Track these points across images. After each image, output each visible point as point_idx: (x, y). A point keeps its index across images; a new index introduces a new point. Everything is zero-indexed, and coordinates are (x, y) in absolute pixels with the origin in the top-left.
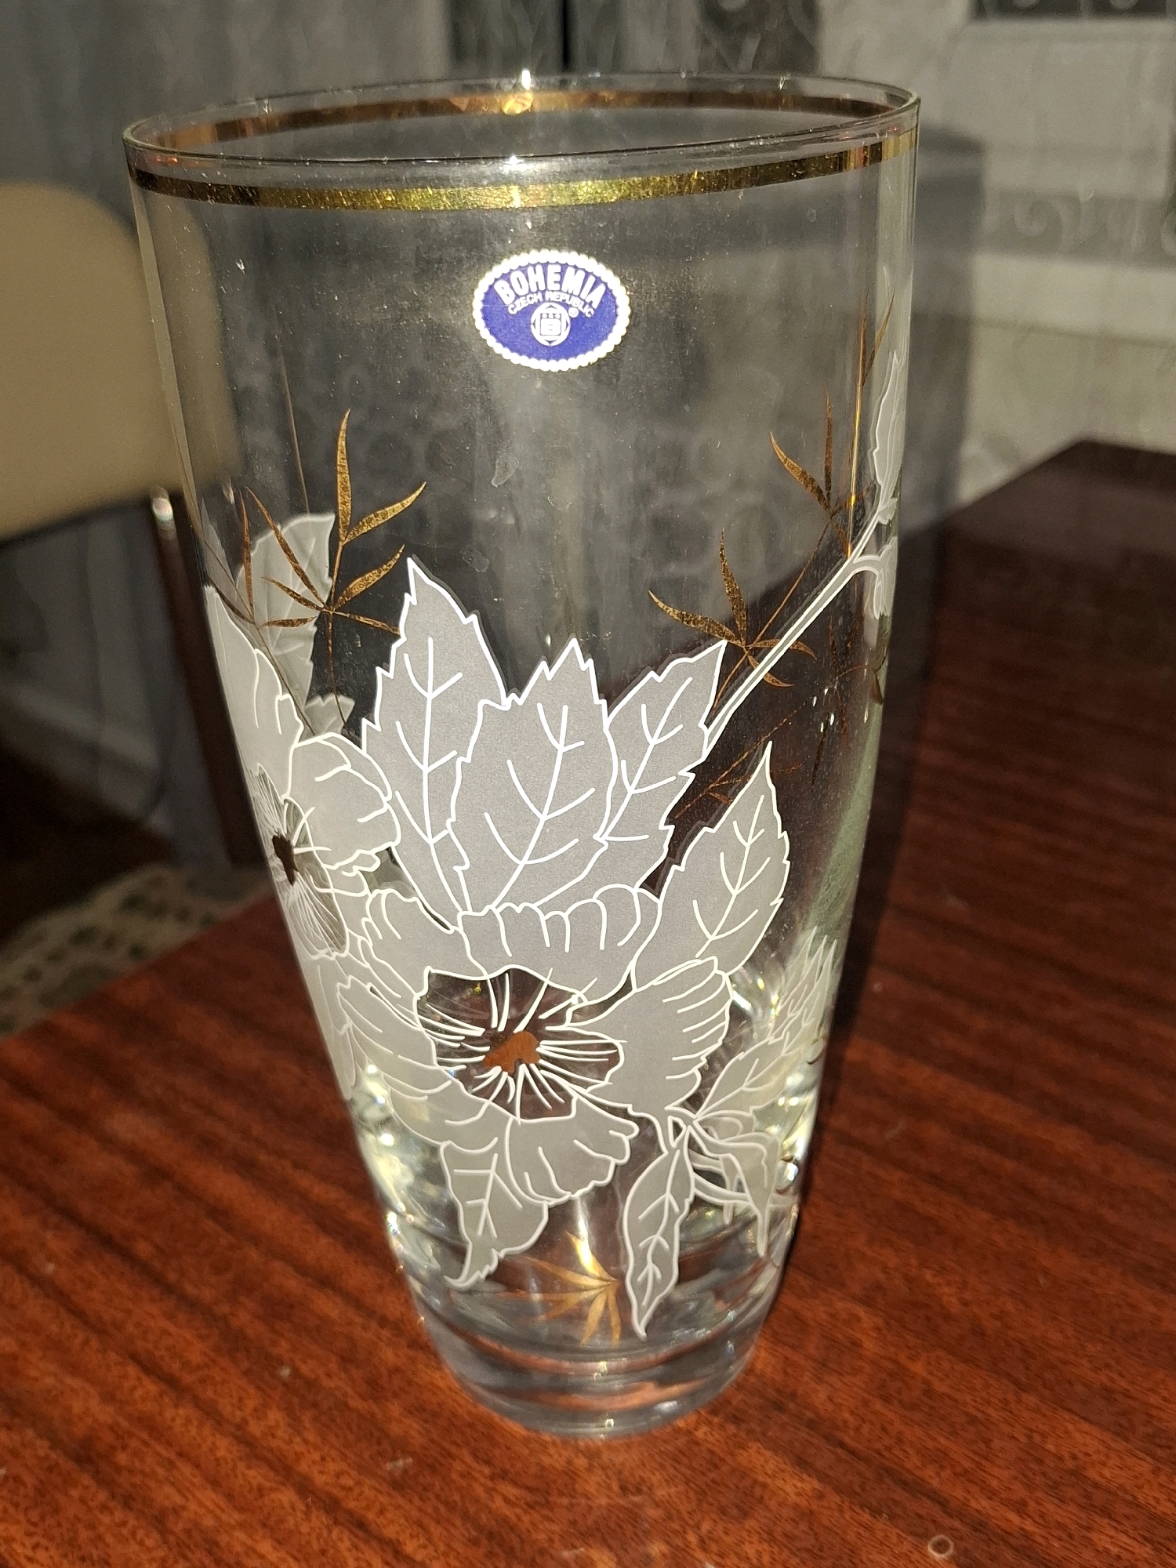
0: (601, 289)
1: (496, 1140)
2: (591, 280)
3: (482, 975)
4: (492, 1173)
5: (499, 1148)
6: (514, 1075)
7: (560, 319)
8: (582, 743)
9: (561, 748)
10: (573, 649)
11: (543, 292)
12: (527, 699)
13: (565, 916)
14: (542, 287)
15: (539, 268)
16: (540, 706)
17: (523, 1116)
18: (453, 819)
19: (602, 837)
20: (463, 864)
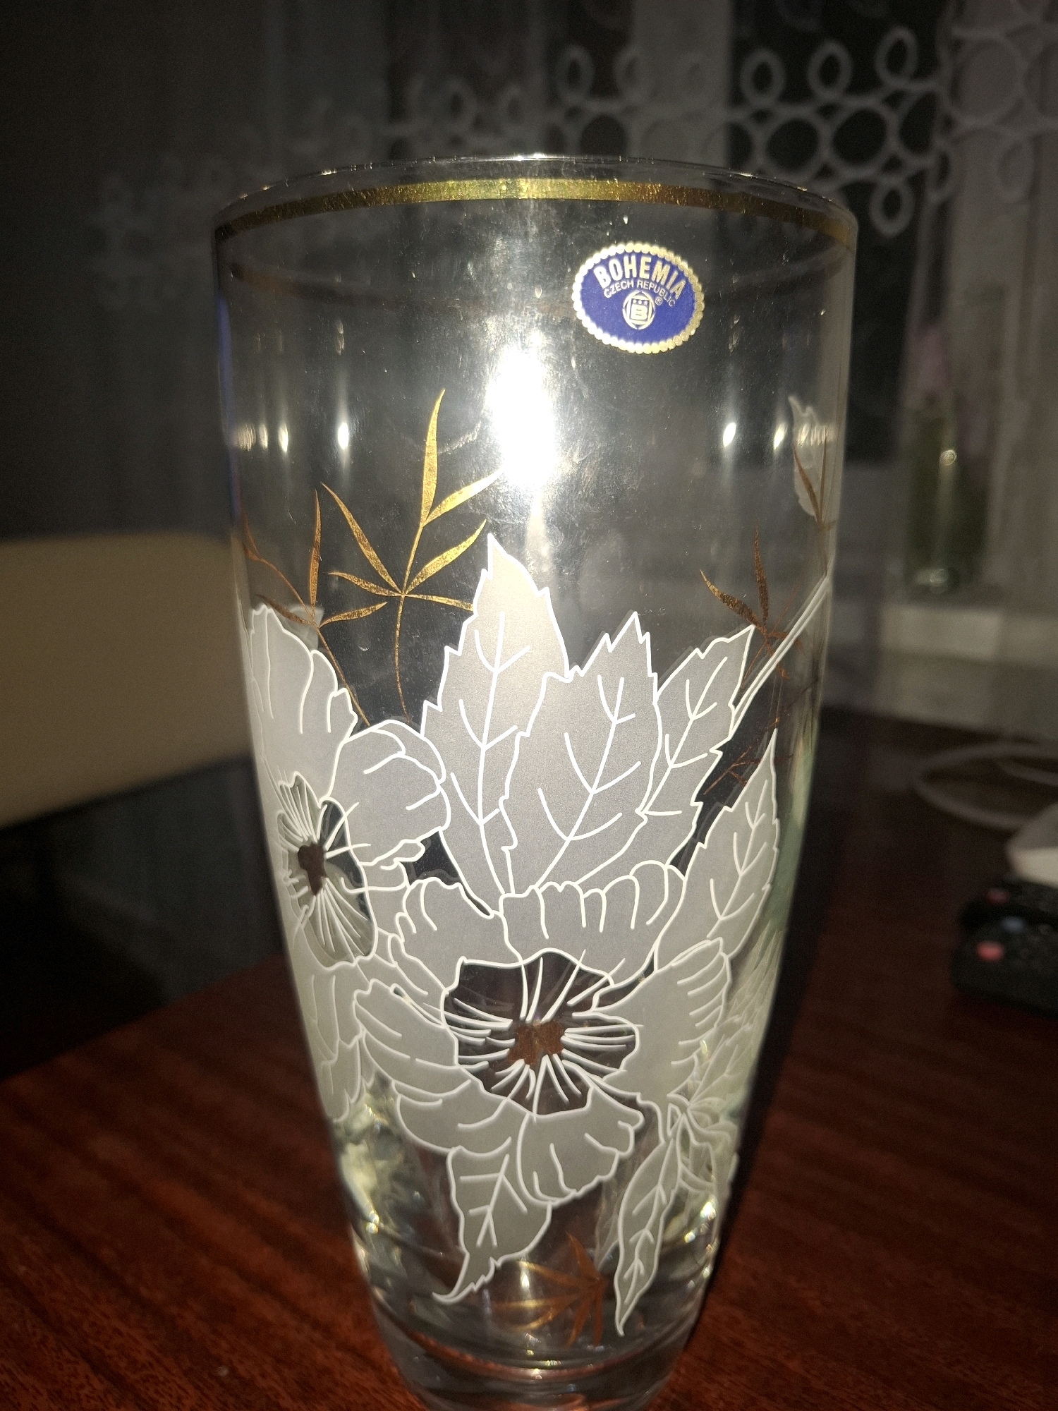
0: (683, 283)
1: (509, 1141)
2: (676, 273)
3: (516, 960)
4: (501, 1177)
5: (511, 1150)
6: (536, 1069)
7: (648, 304)
8: (633, 716)
9: (615, 721)
10: (633, 622)
11: (636, 280)
12: (588, 671)
13: (603, 893)
14: (635, 275)
15: (633, 258)
16: (599, 678)
17: (539, 1113)
18: (507, 796)
19: (643, 811)
20: (511, 843)
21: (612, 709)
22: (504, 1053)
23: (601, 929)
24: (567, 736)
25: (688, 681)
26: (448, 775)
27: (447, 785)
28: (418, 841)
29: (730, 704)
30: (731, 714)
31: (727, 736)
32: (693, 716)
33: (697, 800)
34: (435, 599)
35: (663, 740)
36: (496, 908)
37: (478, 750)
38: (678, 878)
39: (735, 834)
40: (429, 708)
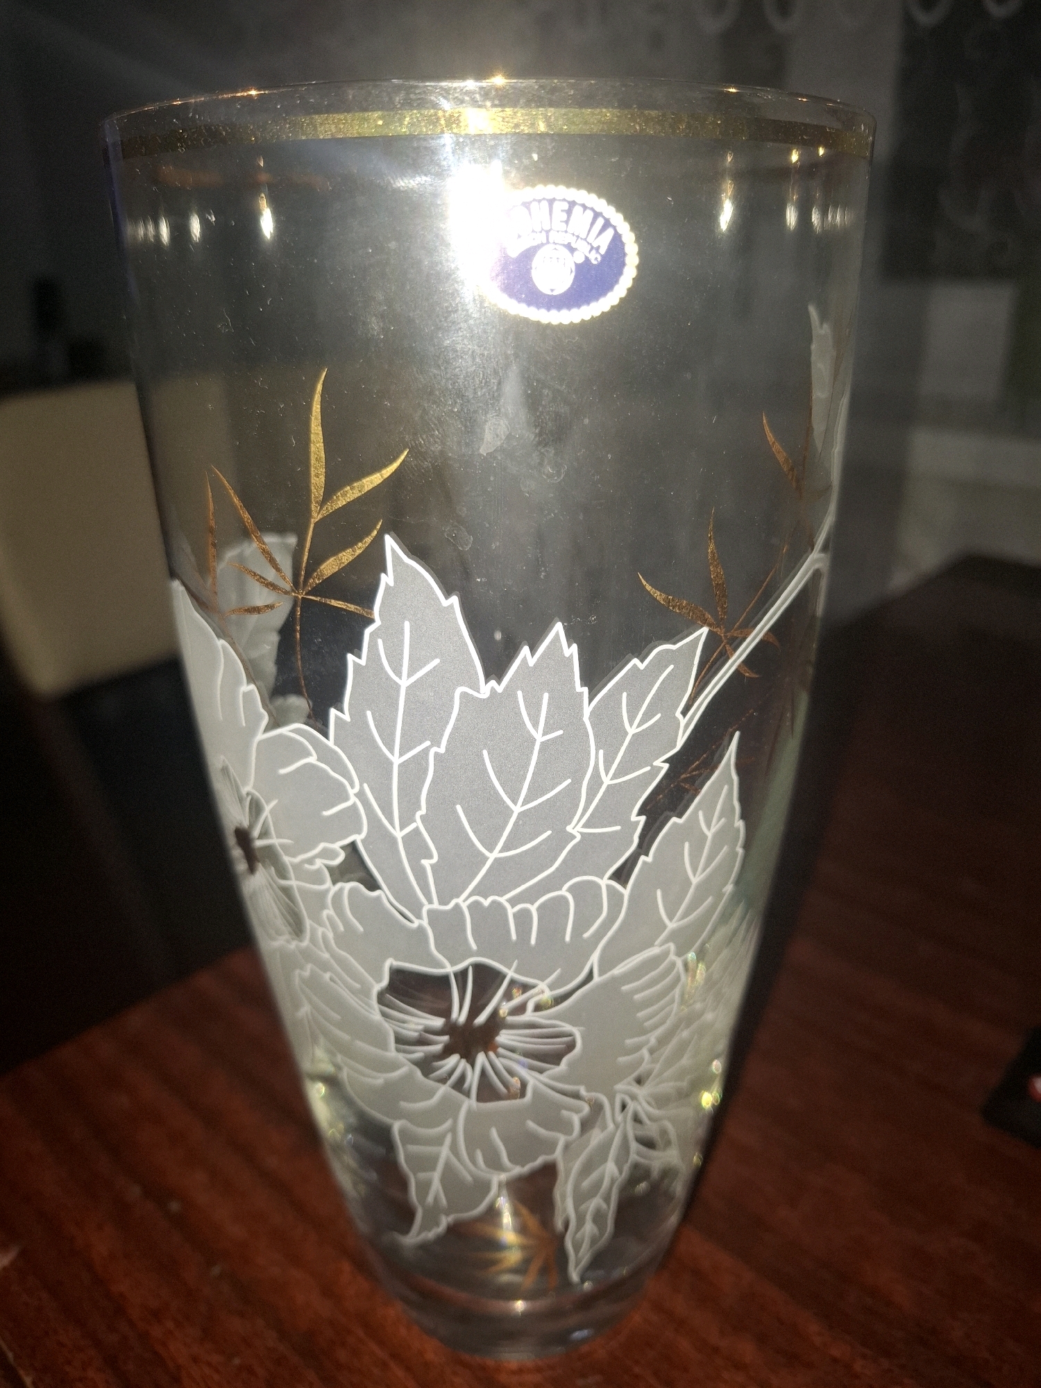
0: (610, 233)
2: (600, 221)
4: (445, 1152)
5: (453, 1130)
6: (472, 1064)
7: (564, 264)
8: (561, 732)
9: (539, 738)
10: (557, 635)
11: (547, 232)
12: (507, 687)
13: (533, 908)
14: (546, 227)
15: (544, 205)
16: (520, 694)
17: (478, 1101)
18: (423, 811)
19: (576, 828)
20: (431, 857)
21: (535, 725)
22: (437, 1048)
23: (533, 941)
24: (485, 753)
25: (625, 695)
26: (361, 785)
27: (361, 795)
28: (337, 846)
29: (678, 714)
30: (679, 723)
31: (674, 746)
32: (632, 730)
33: (640, 813)
34: (334, 603)
35: (596, 756)
36: (419, 917)
37: (391, 764)
38: (618, 891)
39: (687, 845)
40: (337, 717)
